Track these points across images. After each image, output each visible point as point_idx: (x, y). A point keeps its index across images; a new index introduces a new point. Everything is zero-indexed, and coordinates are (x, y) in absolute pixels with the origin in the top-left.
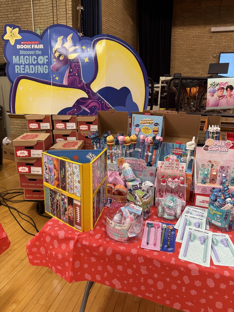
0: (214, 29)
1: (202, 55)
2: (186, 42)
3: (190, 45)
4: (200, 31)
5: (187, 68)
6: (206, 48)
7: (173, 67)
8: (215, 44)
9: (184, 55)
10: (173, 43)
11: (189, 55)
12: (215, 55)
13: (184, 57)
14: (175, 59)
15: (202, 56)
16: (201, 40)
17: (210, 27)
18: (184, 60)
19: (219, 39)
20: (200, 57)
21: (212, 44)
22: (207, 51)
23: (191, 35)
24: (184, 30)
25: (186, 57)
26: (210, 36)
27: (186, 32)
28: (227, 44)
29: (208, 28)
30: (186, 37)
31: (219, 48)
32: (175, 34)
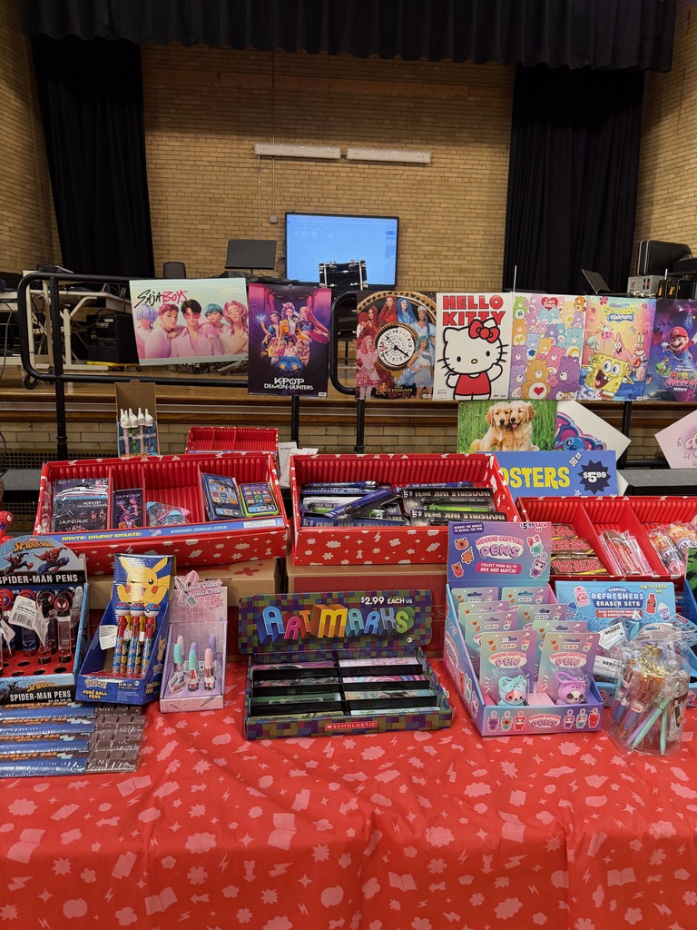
0: (262, 148)
1: (240, 215)
2: (192, 177)
3: (206, 186)
4: (229, 150)
5: (205, 249)
6: (250, 197)
7: (164, 243)
8: (270, 189)
9: (191, 213)
10: (157, 175)
11: (205, 213)
12: (273, 219)
13: (193, 217)
14: (166, 221)
15: (241, 219)
16: (232, 174)
17: (251, 143)
18: (193, 226)
19: (279, 176)
20: (235, 219)
21: (262, 189)
22: (253, 206)
23: (204, 159)
24: (183, 144)
25: (198, 218)
26: (255, 165)
27: (191, 149)
28: (300, 190)
29: (246, 144)
30: (193, 163)
31: (282, 198)
32: (160, 152)
